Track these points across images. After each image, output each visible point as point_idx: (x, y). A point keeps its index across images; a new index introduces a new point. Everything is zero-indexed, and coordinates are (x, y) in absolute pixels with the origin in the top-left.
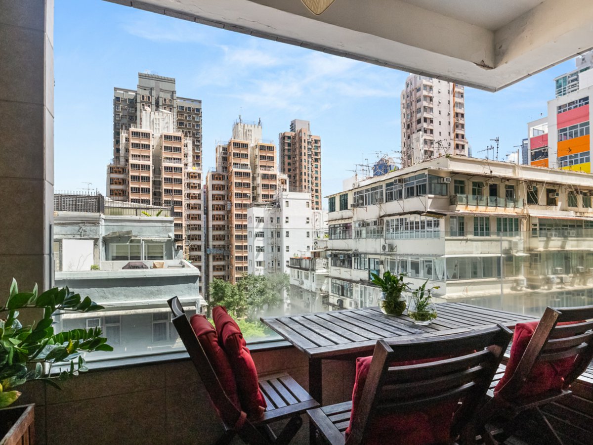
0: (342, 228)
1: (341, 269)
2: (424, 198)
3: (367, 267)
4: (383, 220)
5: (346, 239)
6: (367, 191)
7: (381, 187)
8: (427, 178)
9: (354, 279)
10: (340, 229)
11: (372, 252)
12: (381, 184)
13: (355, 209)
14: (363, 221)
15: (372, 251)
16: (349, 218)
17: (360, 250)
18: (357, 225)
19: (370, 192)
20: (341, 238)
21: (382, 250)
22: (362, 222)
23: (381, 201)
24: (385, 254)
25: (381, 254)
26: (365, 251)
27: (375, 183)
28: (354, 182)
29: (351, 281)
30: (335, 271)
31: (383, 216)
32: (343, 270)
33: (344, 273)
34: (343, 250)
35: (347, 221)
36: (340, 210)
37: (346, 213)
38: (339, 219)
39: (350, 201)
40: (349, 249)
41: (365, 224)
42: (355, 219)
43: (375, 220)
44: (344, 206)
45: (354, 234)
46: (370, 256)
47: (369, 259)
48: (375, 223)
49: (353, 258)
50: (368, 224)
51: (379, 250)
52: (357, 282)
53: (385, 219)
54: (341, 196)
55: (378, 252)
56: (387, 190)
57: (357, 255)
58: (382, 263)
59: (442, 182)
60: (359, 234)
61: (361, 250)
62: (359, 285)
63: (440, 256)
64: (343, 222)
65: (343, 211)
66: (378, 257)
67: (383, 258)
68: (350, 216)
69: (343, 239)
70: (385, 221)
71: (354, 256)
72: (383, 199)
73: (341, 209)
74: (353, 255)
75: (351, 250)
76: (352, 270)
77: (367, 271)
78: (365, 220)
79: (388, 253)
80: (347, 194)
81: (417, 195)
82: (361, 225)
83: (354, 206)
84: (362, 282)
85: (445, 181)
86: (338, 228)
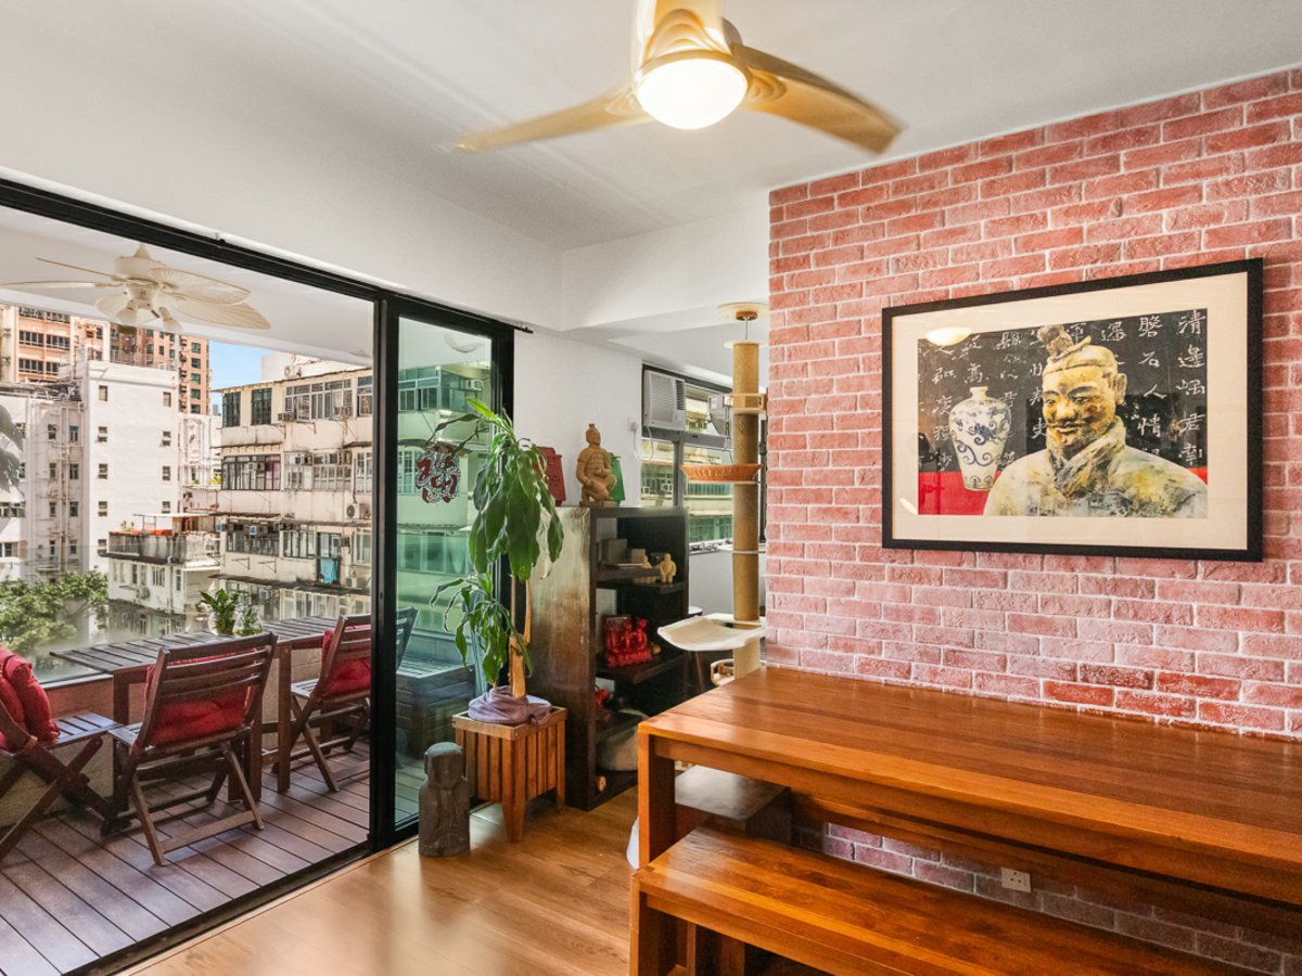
0: (255, 465)
1: (252, 557)
2: (431, 415)
3: (312, 550)
4: (350, 453)
5: (265, 489)
6: (317, 387)
7: (348, 383)
8: (439, 378)
9: (283, 578)
10: (251, 467)
11: (325, 520)
12: (348, 376)
13: (289, 425)
14: (307, 452)
16: (272, 444)
17: (298, 517)
18: (292, 460)
19: (324, 392)
20: (254, 487)
21: (346, 516)
22: (303, 455)
23: (347, 412)
24: (353, 524)
25: (345, 525)
26: (309, 519)
27: (335, 373)
28: (289, 364)
29: (276, 584)
30: (235, 564)
31: (350, 445)
32: (255, 558)
33: (259, 566)
34: (257, 515)
35: (267, 451)
36: (253, 424)
37: (265, 432)
38: (248, 445)
39: (278, 407)
40: (273, 512)
41: (309, 459)
42: (288, 446)
43: (333, 452)
44: (262, 415)
45: (284, 482)
46: (321, 529)
47: (319, 534)
48: (333, 459)
49: (281, 533)
50: (318, 460)
51: (342, 516)
52: (289, 586)
53: (355, 451)
54: (253, 392)
55: (339, 519)
56: (360, 391)
57: (290, 526)
58: (346, 542)
59: (467, 387)
60: (296, 479)
61: (300, 514)
62: (295, 592)
63: (458, 528)
64: (259, 451)
65: (259, 427)
66: (337, 530)
67: (348, 531)
68: (277, 440)
69: (257, 490)
70: (355, 456)
71: (285, 527)
72: (351, 408)
73: (254, 422)
74: (281, 526)
75: (278, 515)
76: (278, 560)
77: (314, 561)
78: (311, 451)
79: (359, 522)
80: (270, 390)
81: (420, 409)
82: (302, 461)
83: (289, 417)
84: (301, 584)
85: (473, 387)
86: (247, 466)
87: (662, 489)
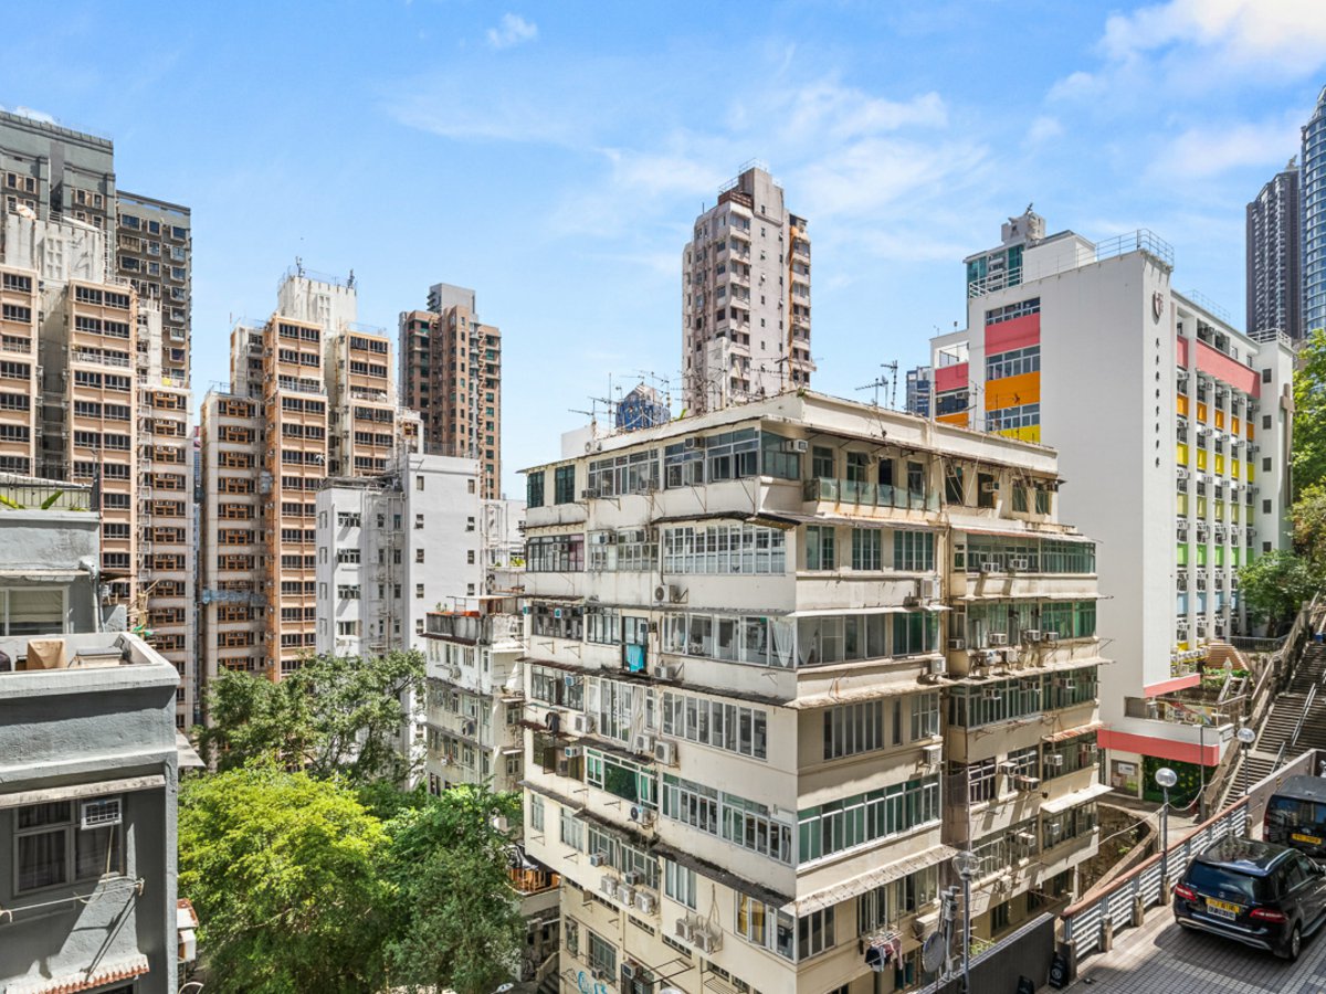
0: (559, 546)
1: (556, 640)
2: (751, 483)
3: (618, 636)
4: (657, 529)
5: (569, 571)
6: (621, 460)
7: (654, 453)
8: (759, 439)
9: (588, 664)
10: (555, 548)
11: (631, 603)
12: (656, 446)
13: (592, 504)
14: (610, 530)
15: (631, 600)
16: (576, 523)
17: (603, 599)
18: (596, 539)
19: (628, 465)
20: (557, 568)
21: (654, 599)
22: (606, 534)
23: (654, 485)
24: (660, 608)
25: (653, 609)
26: (614, 602)
27: (642, 444)
28: (589, 439)
29: (579, 670)
30: (541, 647)
31: (660, 521)
32: (561, 643)
33: (563, 651)
34: (561, 598)
35: (571, 530)
36: (556, 503)
37: (569, 511)
38: (552, 525)
39: (581, 484)
40: (577, 594)
41: (613, 538)
42: (591, 525)
43: (639, 529)
44: (565, 494)
45: (587, 564)
46: (626, 613)
47: (624, 619)
48: (640, 536)
49: (585, 617)
50: (622, 539)
51: (648, 598)
52: (595, 673)
53: (663, 527)
54: (557, 470)
55: (646, 601)
56: (667, 461)
57: (594, 608)
58: (653, 627)
59: (789, 449)
60: (599, 558)
61: (605, 597)
62: (599, 679)
63: (784, 613)
64: (562, 531)
65: (562, 506)
66: (645, 614)
67: (656, 616)
68: (580, 519)
69: (561, 571)
70: (662, 533)
71: (589, 611)
72: (658, 481)
73: (558, 501)
74: (585, 610)
75: (581, 597)
76: (582, 645)
77: (619, 647)
78: (616, 529)
79: (667, 605)
80: (573, 467)
81: (737, 477)
82: (607, 540)
83: (592, 495)
84: (606, 671)
85: (796, 448)
86: (552, 547)
87: (1012, 566)
